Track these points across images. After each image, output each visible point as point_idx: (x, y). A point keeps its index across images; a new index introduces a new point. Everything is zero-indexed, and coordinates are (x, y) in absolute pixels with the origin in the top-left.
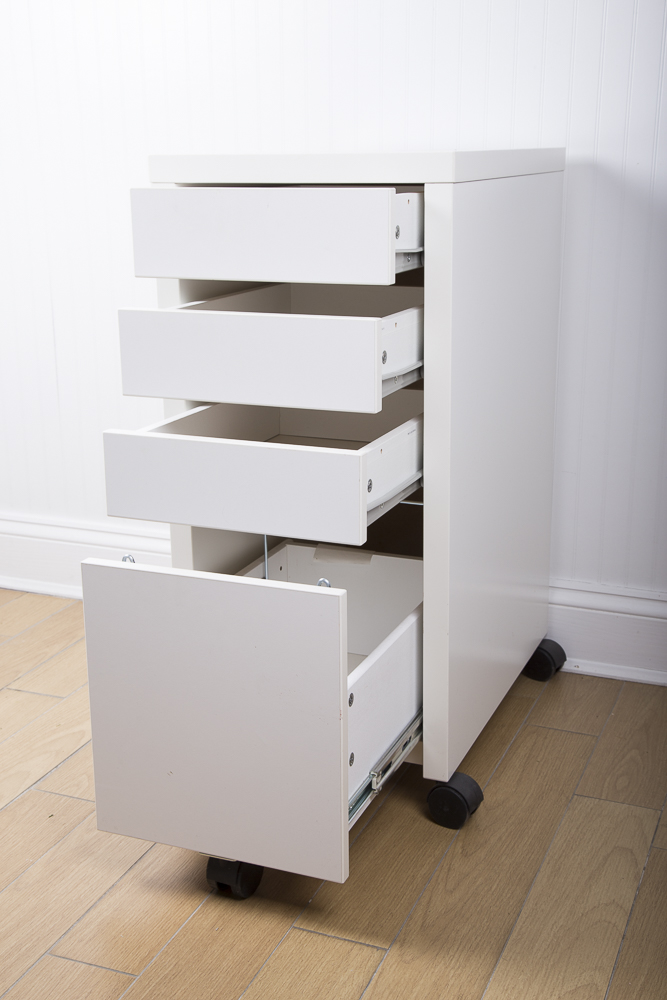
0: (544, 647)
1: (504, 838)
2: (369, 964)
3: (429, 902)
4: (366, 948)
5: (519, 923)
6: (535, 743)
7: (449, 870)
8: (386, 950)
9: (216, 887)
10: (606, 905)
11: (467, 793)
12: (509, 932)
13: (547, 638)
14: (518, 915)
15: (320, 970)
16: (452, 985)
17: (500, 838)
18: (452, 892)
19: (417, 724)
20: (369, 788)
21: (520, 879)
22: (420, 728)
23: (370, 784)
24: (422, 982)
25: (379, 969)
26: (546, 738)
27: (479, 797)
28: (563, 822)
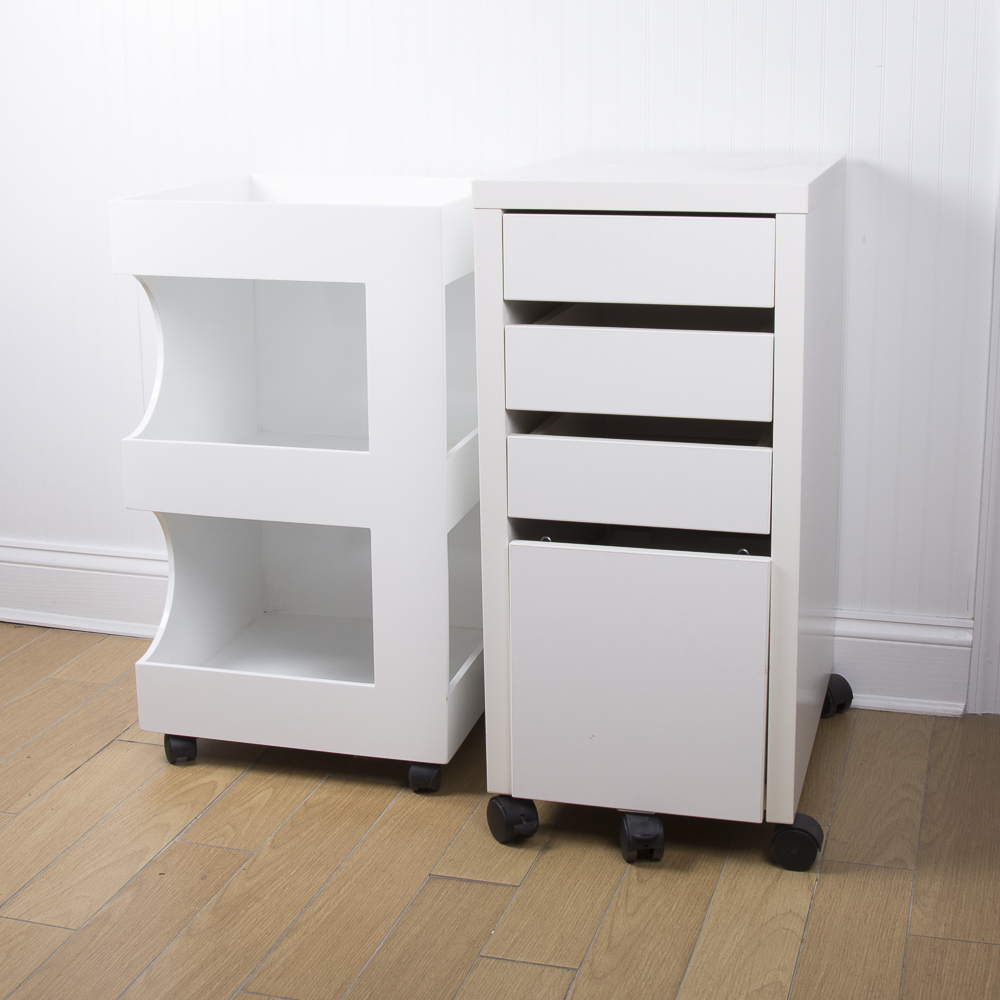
2: (562, 983)
3: (612, 926)
4: (556, 970)
5: (702, 937)
7: (627, 895)
8: (576, 970)
10: (784, 914)
12: (693, 946)
14: (700, 930)
15: (515, 991)
16: (646, 994)
18: (633, 915)
21: (698, 899)
24: (616, 993)
25: (573, 986)
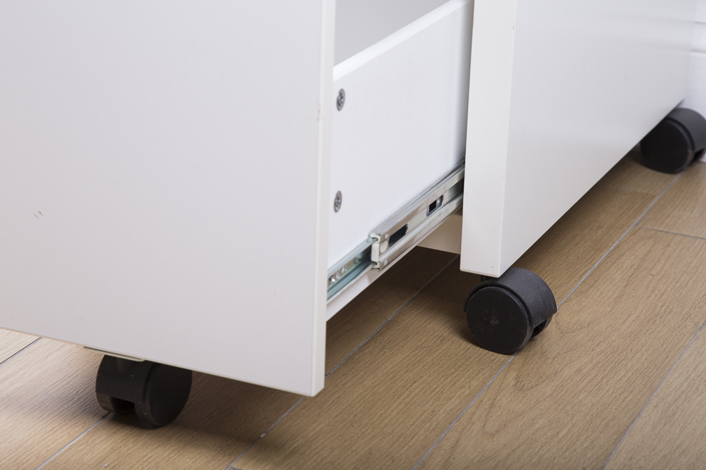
0: (678, 117)
1: (585, 371)
6: (650, 251)
7: (492, 406)
9: (111, 407)
11: (530, 297)
13: (685, 106)
17: (579, 370)
18: (493, 435)
19: (455, 180)
20: (365, 258)
21: (607, 424)
22: (459, 189)
23: (367, 253)
26: (668, 246)
27: (549, 308)
28: (686, 355)
